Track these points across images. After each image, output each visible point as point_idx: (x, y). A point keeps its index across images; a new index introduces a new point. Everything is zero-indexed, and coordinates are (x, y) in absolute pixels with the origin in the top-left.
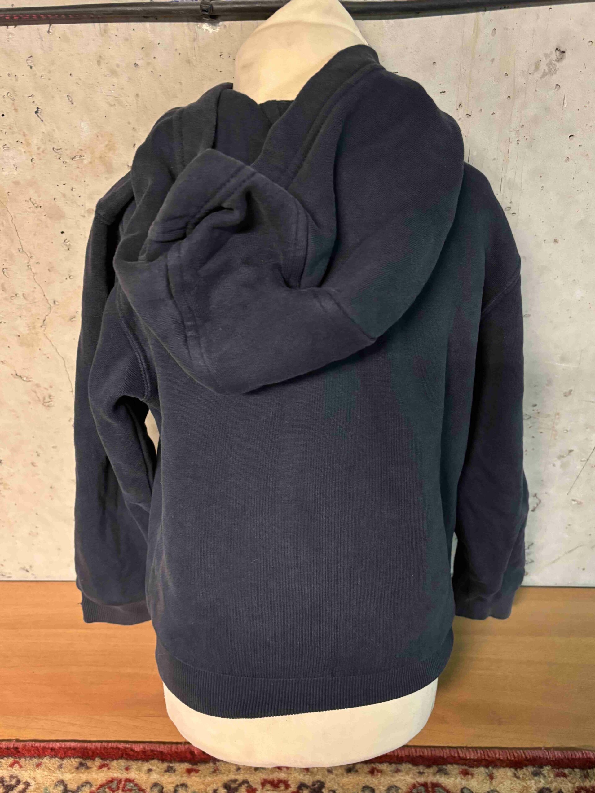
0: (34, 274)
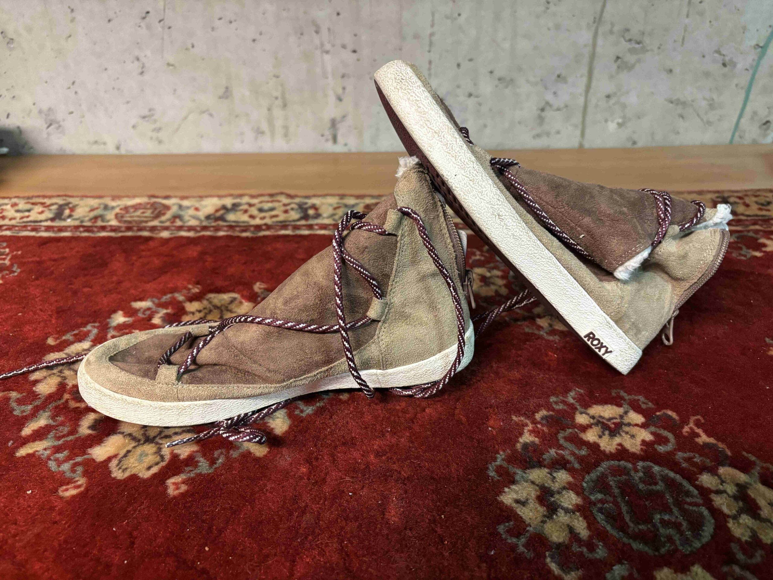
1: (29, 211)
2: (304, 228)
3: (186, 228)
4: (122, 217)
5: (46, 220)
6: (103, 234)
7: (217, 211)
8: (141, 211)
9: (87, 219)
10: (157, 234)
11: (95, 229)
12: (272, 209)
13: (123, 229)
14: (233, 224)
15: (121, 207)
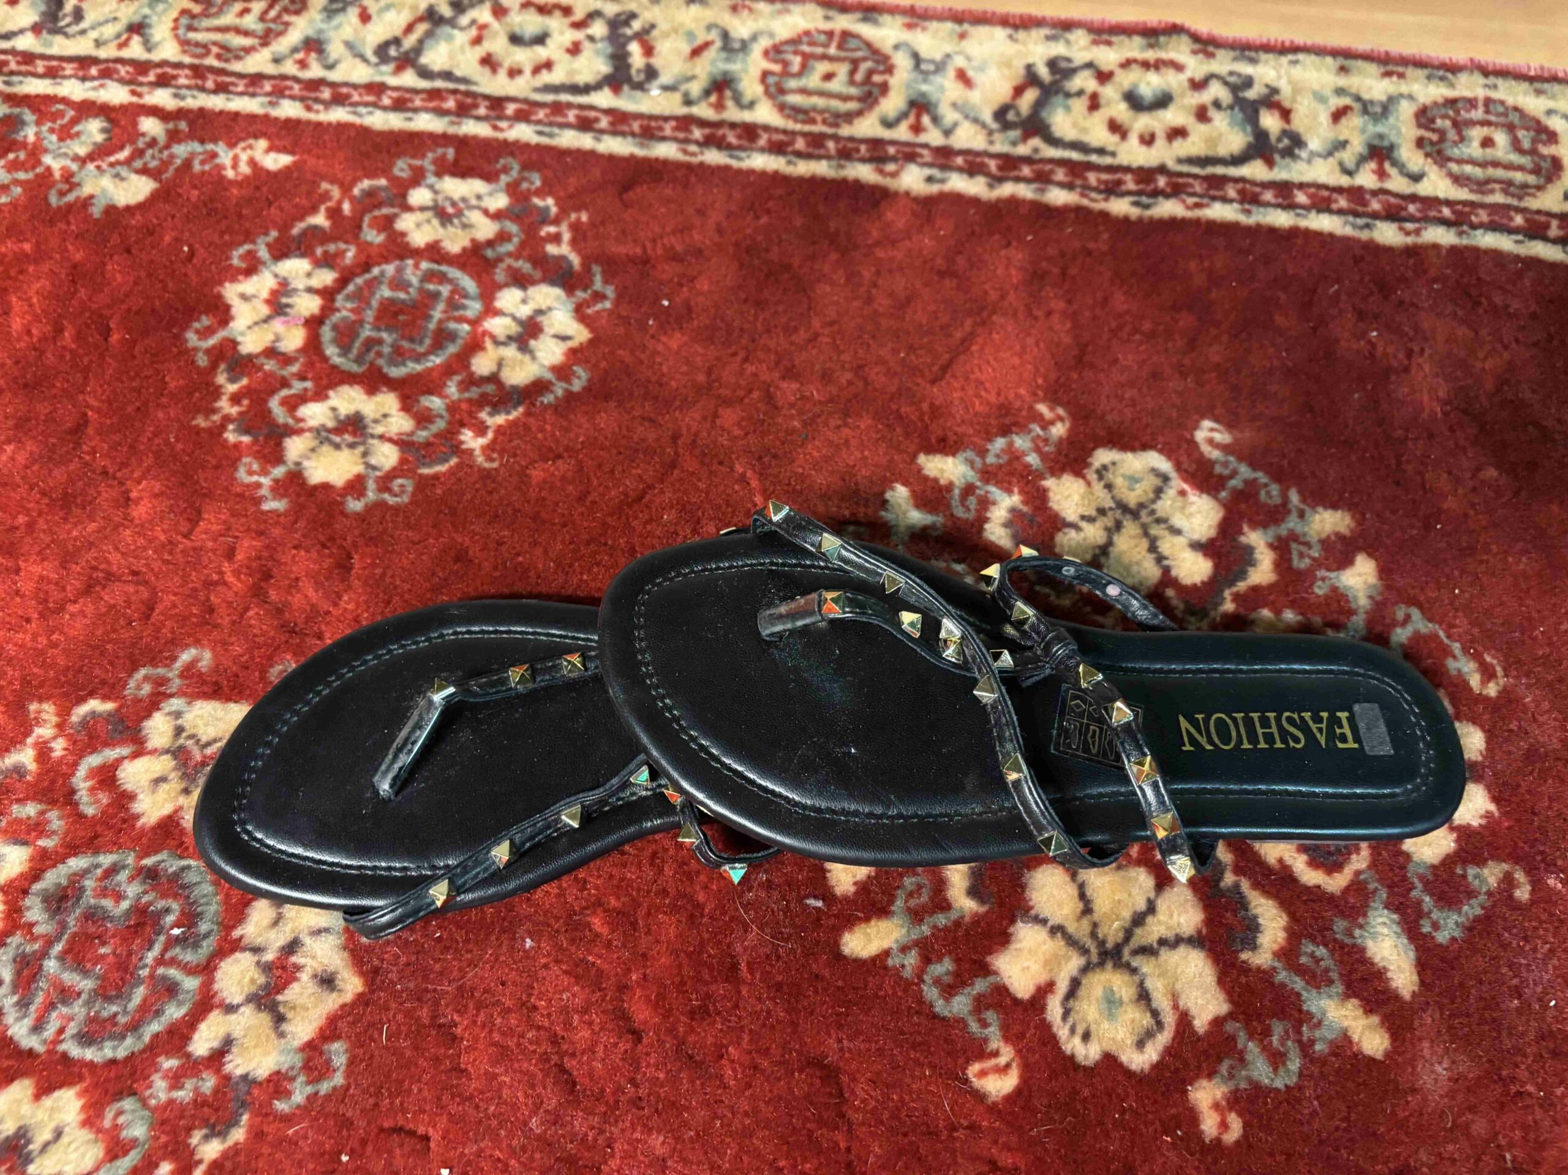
1: (541, 39)
2: (1268, 196)
3: (959, 161)
4: (782, 91)
5: (597, 87)
6: (760, 161)
7: (1019, 91)
8: (822, 67)
9: (695, 88)
10: (894, 175)
11: (732, 139)
12: (1163, 101)
13: (800, 144)
14: (1075, 156)
15: (764, 43)
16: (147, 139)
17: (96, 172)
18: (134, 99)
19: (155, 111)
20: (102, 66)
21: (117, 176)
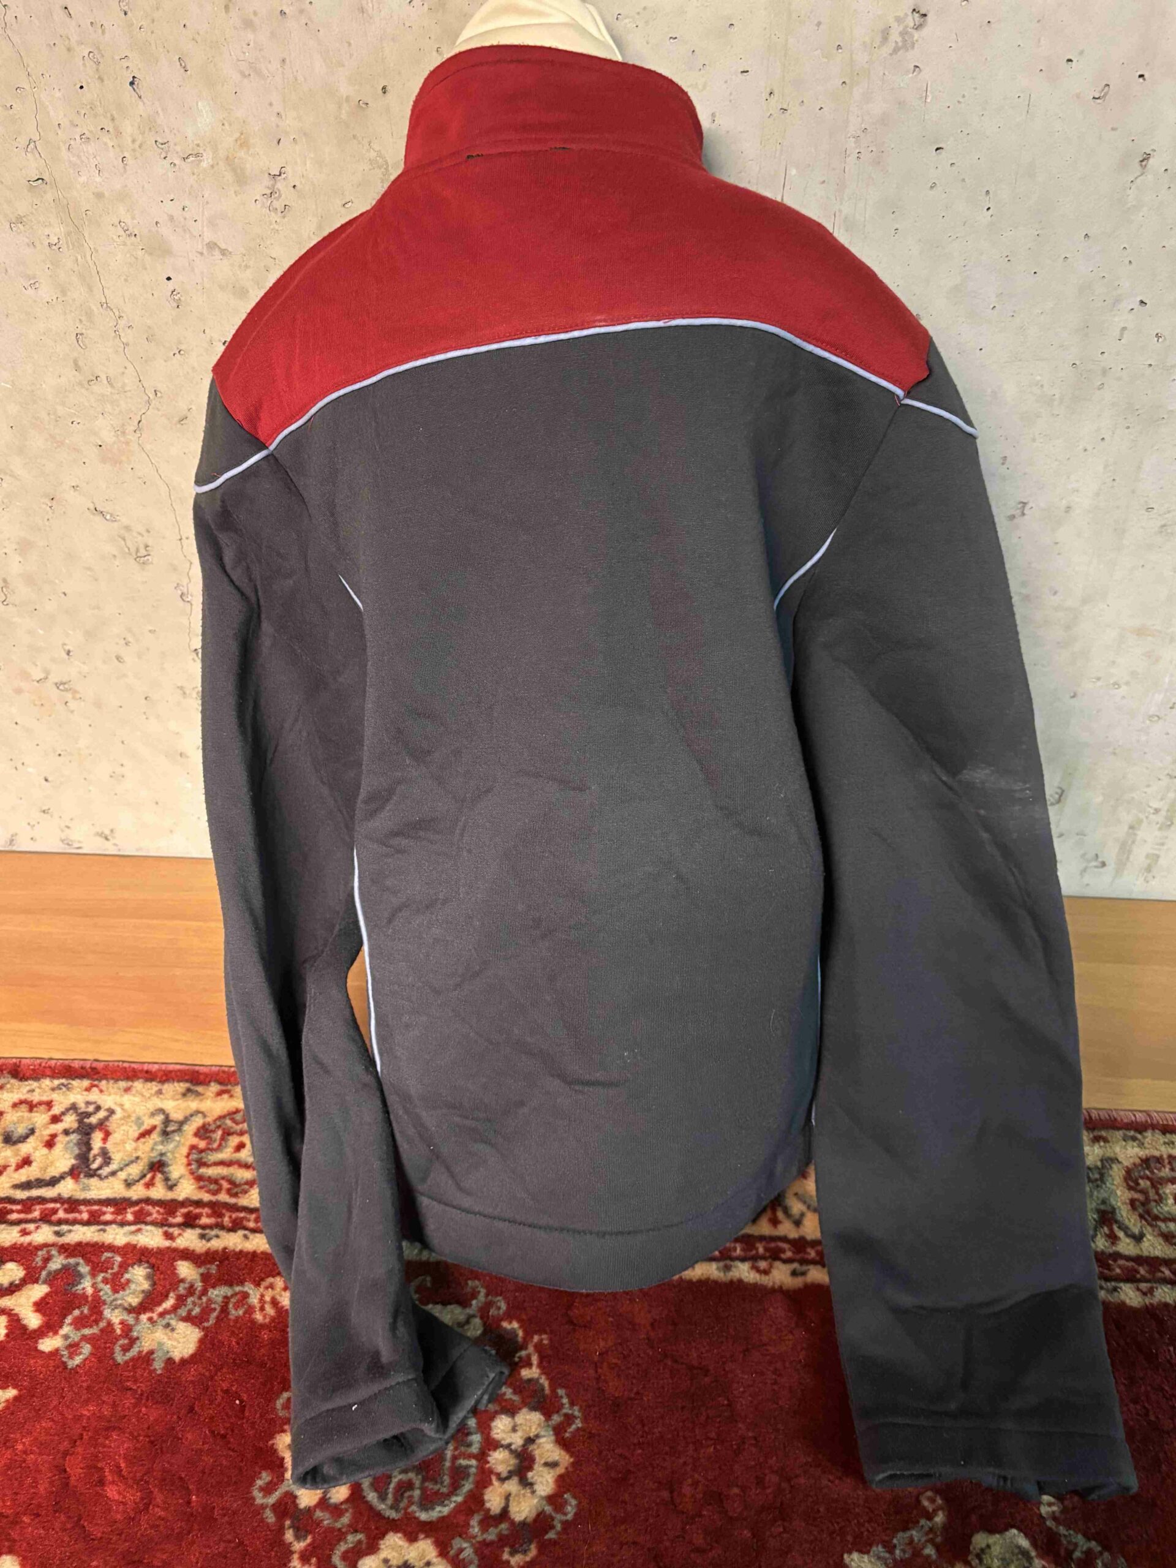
0: (126, 345)
16: (187, 1285)
17: (148, 1325)
18: (167, 1243)
19: (187, 1255)
20: (137, 1208)
21: (168, 1325)
